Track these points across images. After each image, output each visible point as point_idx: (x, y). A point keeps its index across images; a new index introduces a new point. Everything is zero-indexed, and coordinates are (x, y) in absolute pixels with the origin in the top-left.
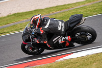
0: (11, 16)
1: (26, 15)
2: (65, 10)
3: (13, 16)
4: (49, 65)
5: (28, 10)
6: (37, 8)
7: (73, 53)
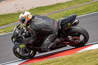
0: (33, 9)
1: (48, 8)
2: (85, 3)
3: (36, 10)
4: (70, 56)
5: (50, 4)
6: (58, 2)
7: (93, 44)
